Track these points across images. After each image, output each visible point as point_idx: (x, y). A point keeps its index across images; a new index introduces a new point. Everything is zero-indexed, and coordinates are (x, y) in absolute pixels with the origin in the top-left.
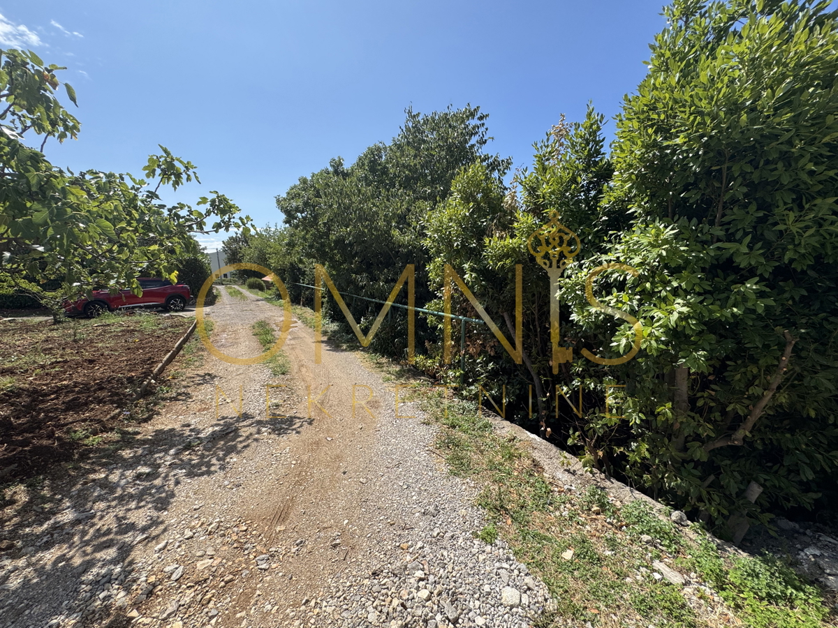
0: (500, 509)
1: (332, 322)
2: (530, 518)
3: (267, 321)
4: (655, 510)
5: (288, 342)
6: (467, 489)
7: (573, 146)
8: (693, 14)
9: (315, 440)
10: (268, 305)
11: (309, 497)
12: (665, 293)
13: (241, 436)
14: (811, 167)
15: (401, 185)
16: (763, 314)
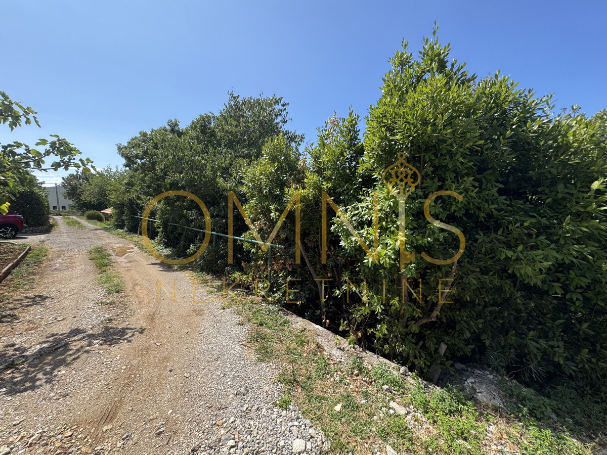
0: (293, 382)
1: (165, 248)
2: (314, 386)
3: (104, 247)
4: (391, 368)
5: (124, 265)
6: (270, 371)
7: (342, 132)
8: (405, 65)
9: (145, 346)
10: (106, 234)
11: (137, 396)
12: (393, 229)
13: (71, 349)
14: (461, 159)
15: (225, 146)
16: (443, 242)
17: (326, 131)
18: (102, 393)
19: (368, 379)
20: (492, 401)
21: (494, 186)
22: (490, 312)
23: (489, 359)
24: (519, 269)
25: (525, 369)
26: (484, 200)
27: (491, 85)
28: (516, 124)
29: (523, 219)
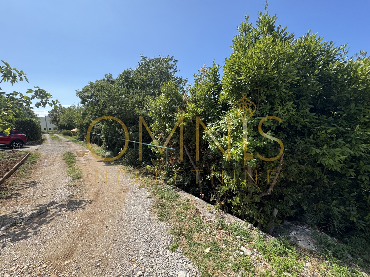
0: (180, 234)
1: (107, 151)
2: (193, 236)
3: (72, 152)
4: (242, 225)
5: (83, 162)
6: (166, 226)
7: (209, 76)
8: (247, 31)
9: (92, 212)
10: (73, 144)
11: (86, 243)
12: (241, 137)
13: (49, 214)
14: (284, 90)
15: (140, 88)
16: (274, 144)
17: (199, 76)
18: (65, 241)
19: (227, 232)
20: (308, 246)
21: (307, 107)
22: (307, 188)
23: (306, 219)
24: (324, 161)
25: (331, 225)
26: (301, 116)
27: (304, 40)
28: (322, 65)
29: (327, 128)
